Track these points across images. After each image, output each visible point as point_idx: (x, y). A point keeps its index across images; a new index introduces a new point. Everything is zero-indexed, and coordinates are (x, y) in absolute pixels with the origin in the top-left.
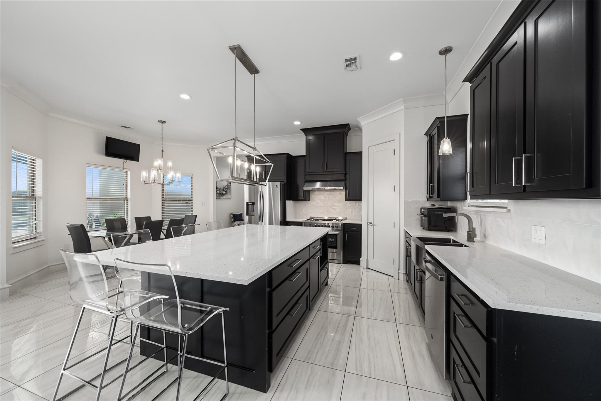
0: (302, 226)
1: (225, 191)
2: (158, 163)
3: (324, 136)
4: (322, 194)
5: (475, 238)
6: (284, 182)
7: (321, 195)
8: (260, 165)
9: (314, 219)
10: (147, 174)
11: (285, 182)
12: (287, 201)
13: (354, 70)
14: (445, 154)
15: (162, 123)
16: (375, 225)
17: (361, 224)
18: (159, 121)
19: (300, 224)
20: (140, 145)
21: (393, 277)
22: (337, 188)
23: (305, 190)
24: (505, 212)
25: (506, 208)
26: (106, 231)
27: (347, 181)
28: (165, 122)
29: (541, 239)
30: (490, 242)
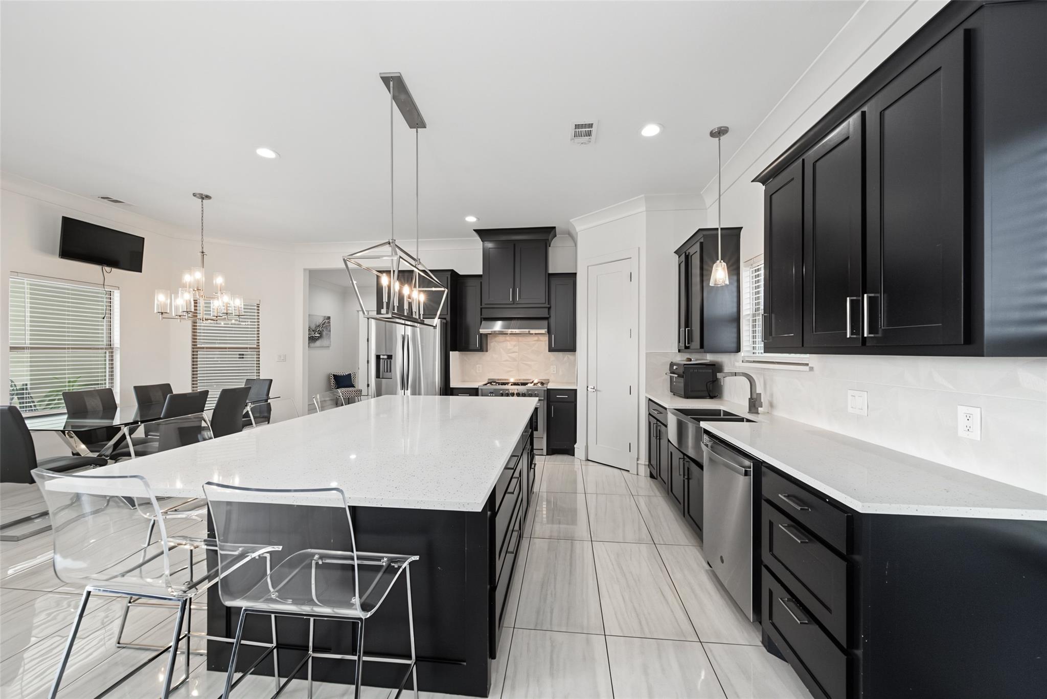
0: (478, 396)
1: (319, 334)
2: (193, 277)
3: (514, 245)
4: (508, 341)
5: (759, 408)
6: (445, 319)
7: (508, 343)
8: (426, 291)
9: (497, 383)
10: (167, 299)
11: (447, 319)
12: (451, 352)
13: (585, 143)
14: (718, 284)
15: (203, 198)
16: (599, 391)
17: (575, 391)
18: (194, 195)
19: (474, 392)
20: (144, 238)
21: (629, 471)
22: (533, 331)
23: (481, 334)
24: (806, 371)
25: (807, 365)
26: (66, 417)
27: (552, 320)
28: (208, 197)
29: (862, 409)
30: (779, 413)
